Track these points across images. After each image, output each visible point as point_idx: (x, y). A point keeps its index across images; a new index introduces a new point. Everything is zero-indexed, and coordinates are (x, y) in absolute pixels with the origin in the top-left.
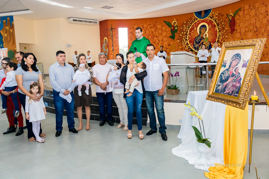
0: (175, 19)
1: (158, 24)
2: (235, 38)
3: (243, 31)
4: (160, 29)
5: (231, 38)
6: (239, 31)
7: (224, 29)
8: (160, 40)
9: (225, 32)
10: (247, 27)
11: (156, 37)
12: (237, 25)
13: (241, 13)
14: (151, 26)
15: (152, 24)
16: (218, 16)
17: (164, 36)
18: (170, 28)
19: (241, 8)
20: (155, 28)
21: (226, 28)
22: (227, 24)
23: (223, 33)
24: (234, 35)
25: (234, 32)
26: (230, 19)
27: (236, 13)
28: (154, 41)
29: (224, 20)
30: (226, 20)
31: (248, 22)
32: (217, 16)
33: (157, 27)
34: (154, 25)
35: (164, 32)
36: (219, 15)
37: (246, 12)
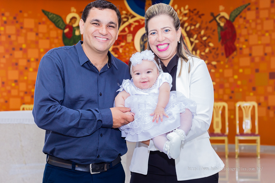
0: (73, 9)
1: (26, 15)
2: (236, 67)
3: (258, 52)
4: (31, 30)
5: (227, 66)
6: (246, 51)
7: (205, 45)
8: (32, 59)
9: (210, 52)
10: (268, 45)
11: (21, 49)
12: (242, 39)
13: (250, 15)
14: (4, 19)
15: (7, 14)
16: (188, 15)
17: (42, 50)
18: (60, 31)
19: (249, 4)
20: (18, 26)
21: (211, 45)
22: (213, 34)
23: (203, 53)
24: (236, 60)
25: (235, 53)
26: (222, 24)
27: (237, 14)
28: (14, 61)
29: (204, 26)
30: (210, 25)
31: (270, 35)
32: (185, 15)
33: (22, 24)
34: (15, 18)
35: (41, 38)
36: (191, 14)
37: (264, 14)
